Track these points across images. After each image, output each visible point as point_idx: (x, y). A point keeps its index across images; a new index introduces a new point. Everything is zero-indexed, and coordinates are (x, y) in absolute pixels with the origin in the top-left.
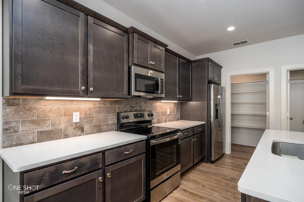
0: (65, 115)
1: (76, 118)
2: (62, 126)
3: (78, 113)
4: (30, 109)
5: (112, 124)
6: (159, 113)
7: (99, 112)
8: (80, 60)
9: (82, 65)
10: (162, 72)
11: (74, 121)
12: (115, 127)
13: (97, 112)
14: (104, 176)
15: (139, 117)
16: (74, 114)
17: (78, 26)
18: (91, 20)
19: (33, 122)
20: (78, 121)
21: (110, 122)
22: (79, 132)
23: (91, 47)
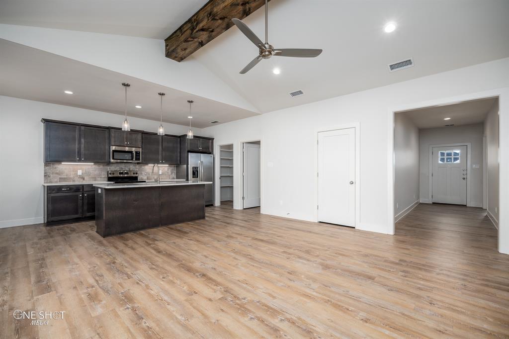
0: (73, 171)
1: (80, 173)
2: (72, 176)
3: (81, 171)
4: (55, 168)
5: (104, 177)
7: (95, 171)
8: (77, 146)
9: (78, 149)
10: (139, 148)
11: (79, 174)
12: (106, 179)
13: (93, 170)
14: (83, 194)
15: (124, 174)
16: (79, 171)
17: (75, 132)
18: (83, 128)
19: (57, 173)
20: (81, 174)
21: (103, 176)
22: (82, 180)
23: (83, 140)
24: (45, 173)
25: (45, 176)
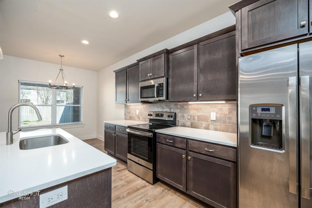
2: (134, 115)
4: (128, 108)
6: (194, 117)
10: (162, 77)
15: (160, 116)
19: (129, 113)
24: (125, 112)
25: (125, 114)
